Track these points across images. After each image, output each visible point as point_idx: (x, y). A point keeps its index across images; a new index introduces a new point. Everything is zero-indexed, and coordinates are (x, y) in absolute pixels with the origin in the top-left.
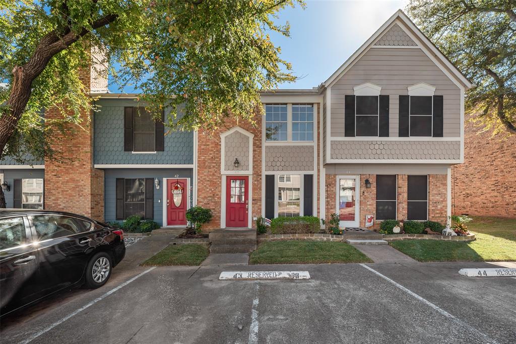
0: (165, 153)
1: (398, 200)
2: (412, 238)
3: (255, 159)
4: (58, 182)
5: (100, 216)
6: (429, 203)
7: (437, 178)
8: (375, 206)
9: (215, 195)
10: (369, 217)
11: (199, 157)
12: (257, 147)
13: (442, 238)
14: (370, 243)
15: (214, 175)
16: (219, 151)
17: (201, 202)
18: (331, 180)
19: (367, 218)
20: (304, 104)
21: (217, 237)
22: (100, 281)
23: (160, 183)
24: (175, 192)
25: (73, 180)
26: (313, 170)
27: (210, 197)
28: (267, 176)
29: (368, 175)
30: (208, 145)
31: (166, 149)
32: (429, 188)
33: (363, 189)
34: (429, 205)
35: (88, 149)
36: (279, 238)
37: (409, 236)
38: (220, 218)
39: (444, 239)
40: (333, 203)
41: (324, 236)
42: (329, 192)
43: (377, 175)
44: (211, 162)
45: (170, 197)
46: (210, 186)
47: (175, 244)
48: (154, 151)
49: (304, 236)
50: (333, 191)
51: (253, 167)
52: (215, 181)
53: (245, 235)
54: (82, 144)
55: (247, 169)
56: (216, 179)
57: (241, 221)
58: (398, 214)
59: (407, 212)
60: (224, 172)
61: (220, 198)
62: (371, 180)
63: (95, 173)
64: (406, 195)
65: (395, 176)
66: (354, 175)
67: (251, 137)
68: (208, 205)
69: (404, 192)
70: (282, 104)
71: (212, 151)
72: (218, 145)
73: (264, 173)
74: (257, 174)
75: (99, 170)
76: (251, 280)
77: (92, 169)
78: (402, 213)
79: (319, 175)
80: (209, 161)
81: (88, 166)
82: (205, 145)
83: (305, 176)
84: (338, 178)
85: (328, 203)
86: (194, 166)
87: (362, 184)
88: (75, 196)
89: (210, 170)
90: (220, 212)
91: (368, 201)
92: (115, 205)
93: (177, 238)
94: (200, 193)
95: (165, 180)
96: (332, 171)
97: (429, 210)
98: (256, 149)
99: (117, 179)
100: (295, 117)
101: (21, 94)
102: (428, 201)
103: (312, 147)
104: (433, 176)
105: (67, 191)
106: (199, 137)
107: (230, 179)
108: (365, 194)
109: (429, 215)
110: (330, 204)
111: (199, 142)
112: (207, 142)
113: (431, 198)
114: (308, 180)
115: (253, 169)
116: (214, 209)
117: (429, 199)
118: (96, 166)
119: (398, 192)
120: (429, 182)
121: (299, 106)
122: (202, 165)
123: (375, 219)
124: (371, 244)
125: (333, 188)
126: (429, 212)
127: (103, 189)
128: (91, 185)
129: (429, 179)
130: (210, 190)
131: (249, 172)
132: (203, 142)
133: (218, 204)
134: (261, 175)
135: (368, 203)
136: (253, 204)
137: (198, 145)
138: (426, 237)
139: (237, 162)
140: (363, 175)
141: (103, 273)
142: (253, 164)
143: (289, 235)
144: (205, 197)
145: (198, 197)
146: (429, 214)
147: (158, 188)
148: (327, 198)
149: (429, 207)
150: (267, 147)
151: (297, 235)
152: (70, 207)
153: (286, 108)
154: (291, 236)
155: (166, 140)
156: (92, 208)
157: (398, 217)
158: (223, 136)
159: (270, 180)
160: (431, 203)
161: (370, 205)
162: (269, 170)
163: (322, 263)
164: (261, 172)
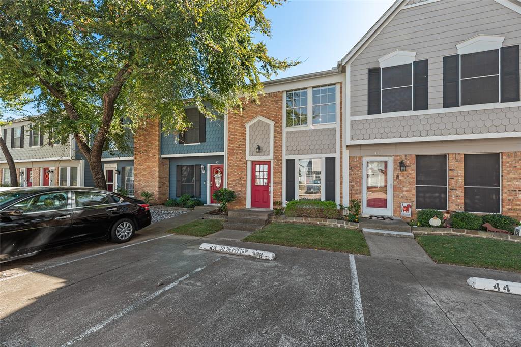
0: (206, 144)
1: (449, 185)
2: (459, 234)
3: (275, 145)
4: (141, 169)
5: (165, 194)
6: (502, 190)
7: (516, 156)
8: (414, 192)
9: (242, 179)
10: (405, 205)
11: (229, 146)
12: (277, 133)
13: (509, 238)
14: (389, 234)
15: (240, 160)
16: (245, 139)
17: (230, 184)
18: (355, 163)
19: (402, 206)
20: (326, 85)
21: (234, 215)
22: (123, 239)
23: (205, 168)
24: (216, 175)
25: (149, 167)
26: (336, 153)
27: (237, 180)
28: (287, 160)
29: (404, 157)
30: (236, 135)
31: (207, 140)
32: (502, 171)
33: (398, 172)
34: (502, 193)
35: (157, 144)
36: (291, 221)
37: (454, 231)
38: (245, 199)
39: (511, 240)
40: (358, 188)
41: (337, 223)
42: (353, 176)
43: (416, 156)
44: (238, 150)
45: (213, 180)
46: (237, 170)
47: (203, 219)
48: (198, 143)
49: (316, 220)
50: (358, 174)
51: (274, 152)
52: (241, 166)
53: (258, 216)
54: (154, 140)
55: (269, 155)
56: (242, 164)
57: (264, 202)
58: (449, 203)
59: (463, 201)
60: (249, 158)
61: (246, 181)
62: (407, 162)
63: (162, 162)
64: (461, 180)
65: (445, 156)
66: (386, 156)
67: (272, 124)
68: (236, 187)
69: (458, 176)
70: (302, 89)
71: (239, 139)
72: (244, 134)
73: (285, 157)
74: (278, 159)
75: (165, 160)
76: (222, 253)
77: (160, 158)
78: (456, 201)
79: (341, 158)
80: (237, 149)
81: (157, 157)
82: (233, 135)
83: (327, 159)
84: (365, 160)
85: (351, 188)
86: (225, 153)
87: (396, 166)
88: (149, 179)
89: (237, 156)
90: (245, 194)
91: (404, 187)
92: (175, 186)
93: (207, 213)
94: (230, 177)
95: (208, 165)
96: (357, 153)
97: (502, 199)
98: (277, 135)
99: (177, 166)
100: (315, 100)
101: (109, 111)
102: (500, 187)
103: (334, 129)
104: (509, 155)
105: (145, 175)
106: (229, 128)
107: (254, 164)
108: (400, 178)
109: (502, 207)
110: (355, 188)
111: (229, 132)
112: (235, 132)
113: (506, 184)
114: (330, 163)
115: (274, 154)
116: (240, 191)
117: (502, 185)
118: (163, 156)
119: (449, 176)
120: (502, 162)
121: (320, 89)
122: (231, 152)
123: (414, 207)
124: (390, 236)
125: (358, 171)
126: (502, 202)
127: (169, 174)
128: (159, 170)
129: (502, 158)
130: (238, 173)
131: (271, 157)
132: (232, 132)
133: (245, 186)
134: (281, 160)
135: (404, 189)
136: (274, 187)
137: (228, 135)
138: (483, 235)
139: (259, 148)
140: (397, 156)
141: (126, 233)
142: (274, 149)
143: (301, 218)
144: (233, 180)
145: (228, 180)
146: (502, 205)
147: (204, 172)
148: (350, 182)
149: (502, 195)
150: (287, 132)
151: (309, 219)
152: (147, 186)
153: (306, 92)
154: (303, 220)
155: (207, 133)
156: (159, 188)
157: (449, 208)
158: (248, 126)
159: (291, 164)
160: (505, 190)
161: (406, 191)
162: (290, 155)
163: (308, 248)
164: (282, 156)
